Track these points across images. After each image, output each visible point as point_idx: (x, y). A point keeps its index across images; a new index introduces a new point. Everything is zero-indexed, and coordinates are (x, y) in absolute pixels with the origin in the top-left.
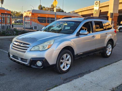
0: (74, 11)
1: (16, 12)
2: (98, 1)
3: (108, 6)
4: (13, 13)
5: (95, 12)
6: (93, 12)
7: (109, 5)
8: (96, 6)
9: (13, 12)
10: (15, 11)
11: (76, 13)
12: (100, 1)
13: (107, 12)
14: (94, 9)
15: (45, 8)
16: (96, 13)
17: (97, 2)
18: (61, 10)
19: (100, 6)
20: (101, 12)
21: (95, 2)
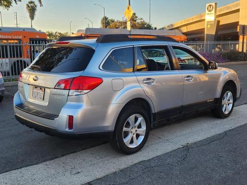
0: (172, 25)
1: (60, 33)
2: (213, 4)
3: (238, 11)
4: (54, 36)
5: (207, 25)
6: (205, 26)
7: (239, 9)
8: (209, 12)
9: (54, 34)
10: (56, 32)
11: (177, 28)
12: (216, 4)
13: (237, 24)
14: (206, 20)
15: (114, 21)
16: (209, 26)
17: (210, 6)
18: (145, 24)
19: (218, 14)
20: (221, 24)
21: (207, 5)
